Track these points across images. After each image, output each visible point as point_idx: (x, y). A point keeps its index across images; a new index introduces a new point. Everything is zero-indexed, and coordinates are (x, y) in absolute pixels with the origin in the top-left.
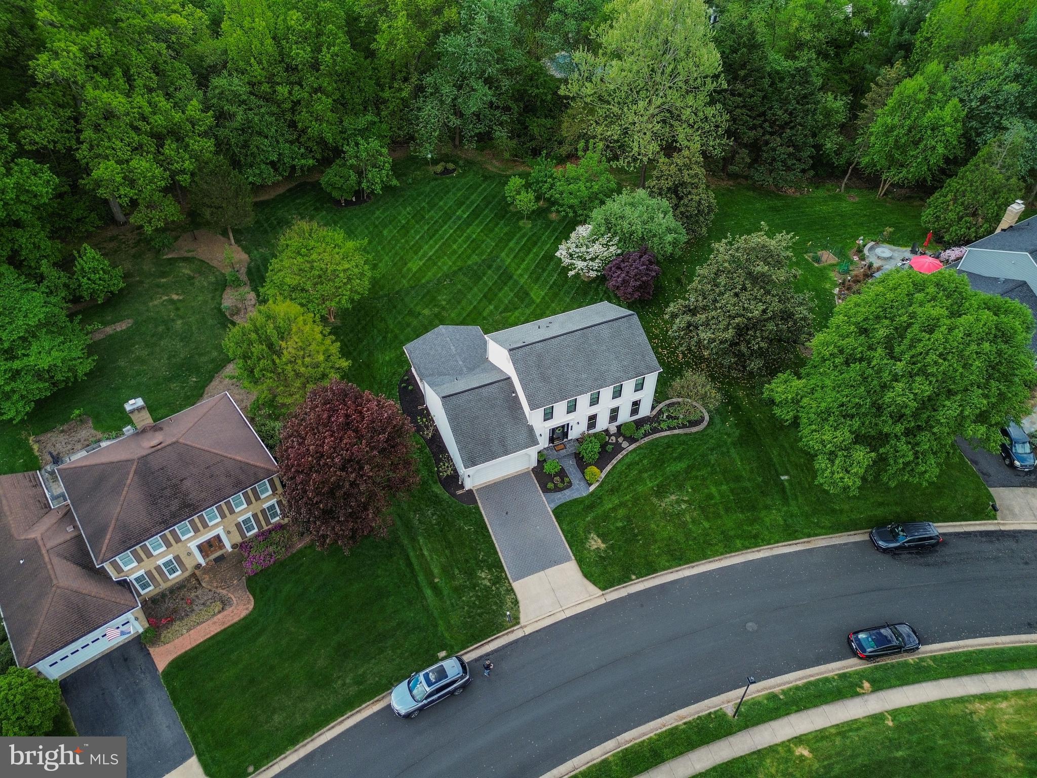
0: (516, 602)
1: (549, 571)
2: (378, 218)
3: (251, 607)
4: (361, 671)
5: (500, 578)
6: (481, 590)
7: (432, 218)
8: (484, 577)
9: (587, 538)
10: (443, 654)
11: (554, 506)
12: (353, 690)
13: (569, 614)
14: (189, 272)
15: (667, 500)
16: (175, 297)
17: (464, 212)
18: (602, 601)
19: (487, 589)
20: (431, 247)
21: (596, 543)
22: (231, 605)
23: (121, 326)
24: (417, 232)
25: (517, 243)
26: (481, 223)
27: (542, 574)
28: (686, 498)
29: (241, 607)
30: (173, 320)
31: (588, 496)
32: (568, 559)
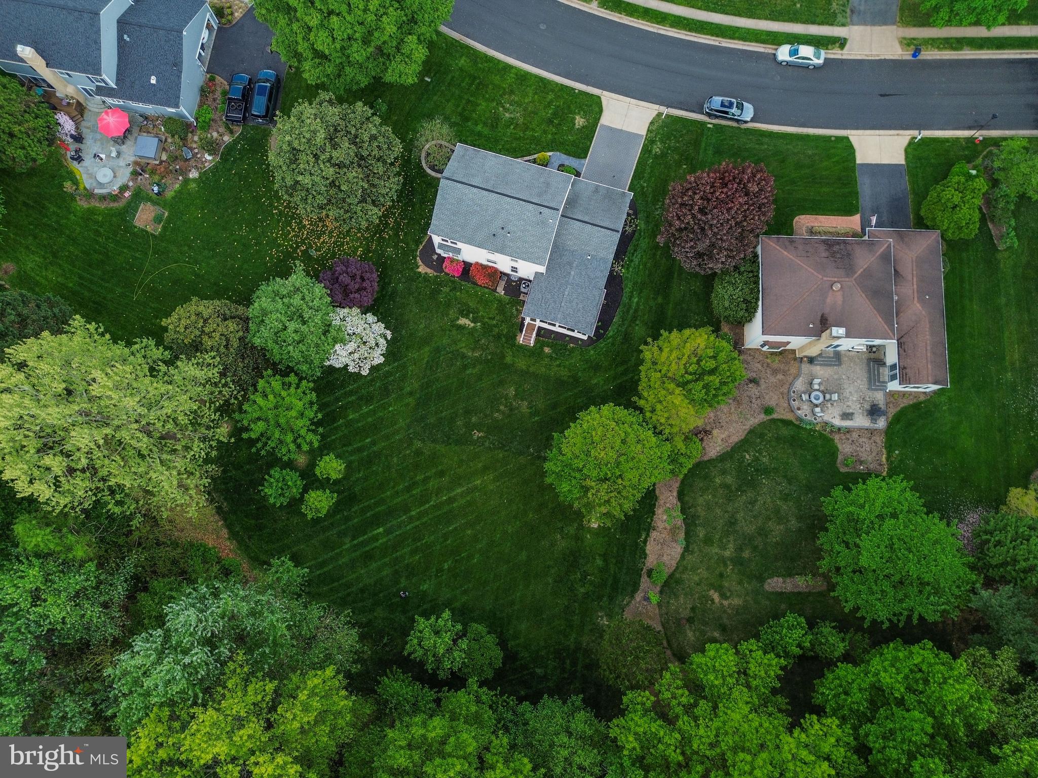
0: (652, 123)
1: (619, 127)
2: (465, 592)
3: (797, 218)
4: (757, 146)
5: (650, 142)
6: (665, 143)
7: (413, 552)
8: (657, 149)
9: (583, 127)
10: (709, 126)
11: (583, 161)
12: (766, 140)
13: (628, 99)
14: (688, 631)
15: (512, 116)
16: (716, 596)
17: (375, 538)
18: (605, 93)
19: (662, 141)
20: (451, 500)
21: (580, 121)
22: (807, 227)
23: (775, 584)
24: (445, 537)
25: (374, 443)
26: (377, 504)
27: (624, 128)
28: (501, 109)
29: (802, 222)
30: (731, 559)
31: (557, 150)
32: (603, 126)
